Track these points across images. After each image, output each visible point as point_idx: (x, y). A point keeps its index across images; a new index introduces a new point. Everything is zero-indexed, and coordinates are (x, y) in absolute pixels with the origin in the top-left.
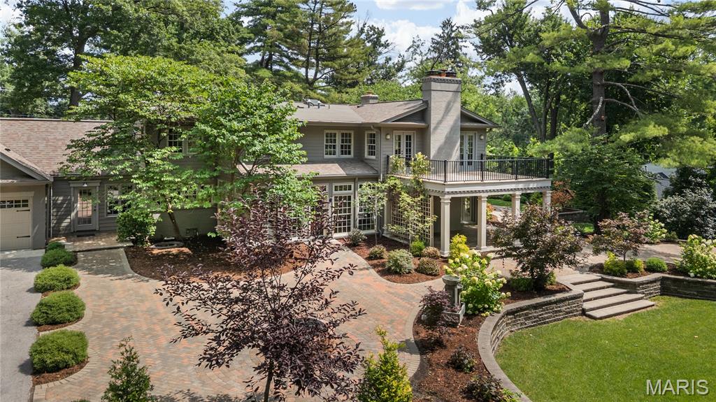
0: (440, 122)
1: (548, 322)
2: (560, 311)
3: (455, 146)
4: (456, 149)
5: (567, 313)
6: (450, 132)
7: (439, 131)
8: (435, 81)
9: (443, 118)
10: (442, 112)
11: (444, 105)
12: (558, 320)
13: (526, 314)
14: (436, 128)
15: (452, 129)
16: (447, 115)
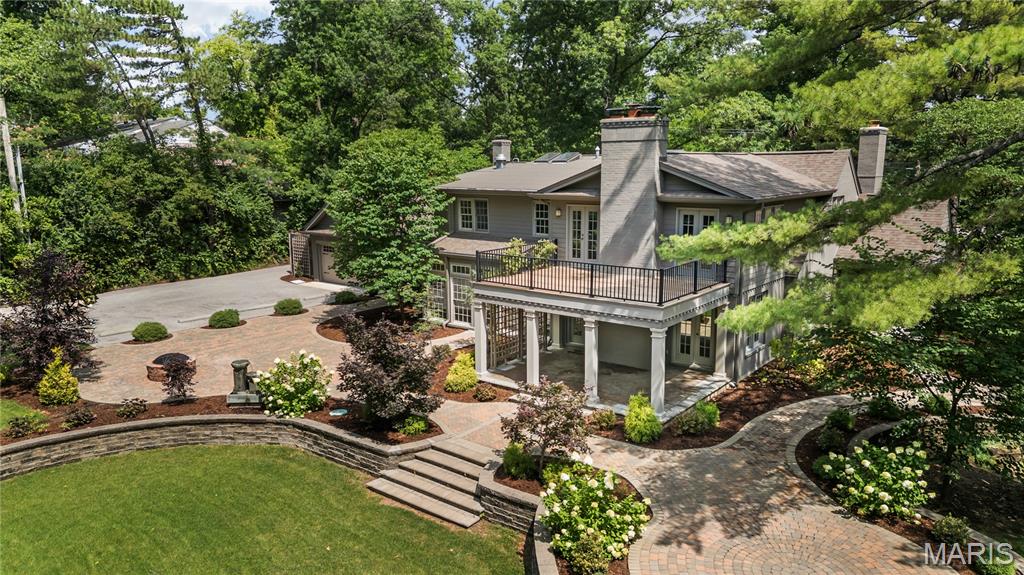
0: (616, 193)
1: (336, 461)
2: (353, 457)
3: (644, 232)
4: (646, 237)
5: (362, 465)
6: (635, 210)
7: (613, 207)
8: (608, 126)
9: (622, 185)
10: (621, 177)
11: (623, 165)
12: (349, 466)
13: (315, 438)
14: (609, 202)
15: (640, 205)
16: (629, 181)
